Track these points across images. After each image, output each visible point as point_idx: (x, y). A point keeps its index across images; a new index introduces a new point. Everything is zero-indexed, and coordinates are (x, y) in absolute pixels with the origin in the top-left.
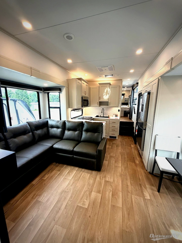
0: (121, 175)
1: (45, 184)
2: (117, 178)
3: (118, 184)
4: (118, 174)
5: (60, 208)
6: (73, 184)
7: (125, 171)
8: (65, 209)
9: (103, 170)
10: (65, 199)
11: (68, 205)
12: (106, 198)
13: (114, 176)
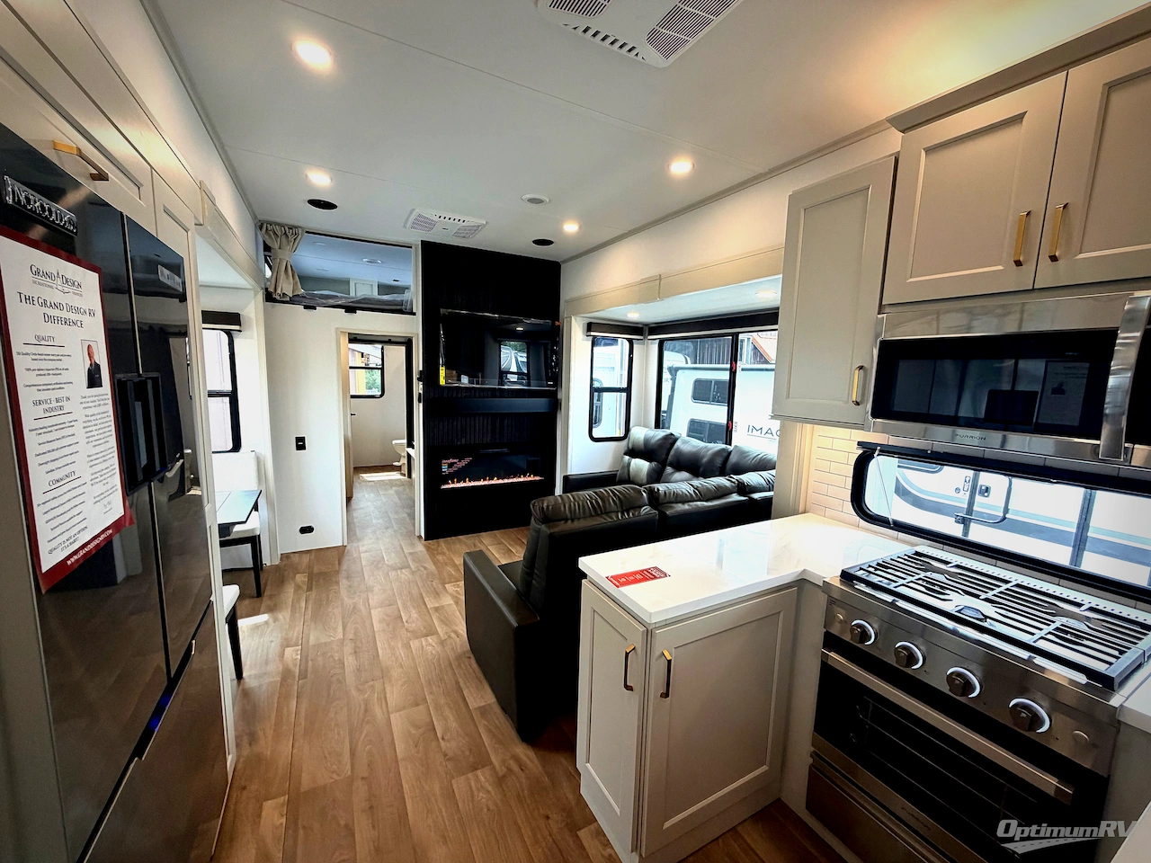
0: (384, 674)
2: (397, 659)
3: (389, 645)
4: (395, 673)
7: (367, 702)
9: (466, 661)
12: (414, 607)
13: (413, 659)
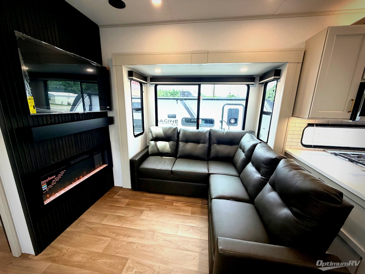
1: (166, 207)
5: (130, 237)
6: (168, 241)
8: (127, 243)
10: (142, 238)
11: (132, 244)
